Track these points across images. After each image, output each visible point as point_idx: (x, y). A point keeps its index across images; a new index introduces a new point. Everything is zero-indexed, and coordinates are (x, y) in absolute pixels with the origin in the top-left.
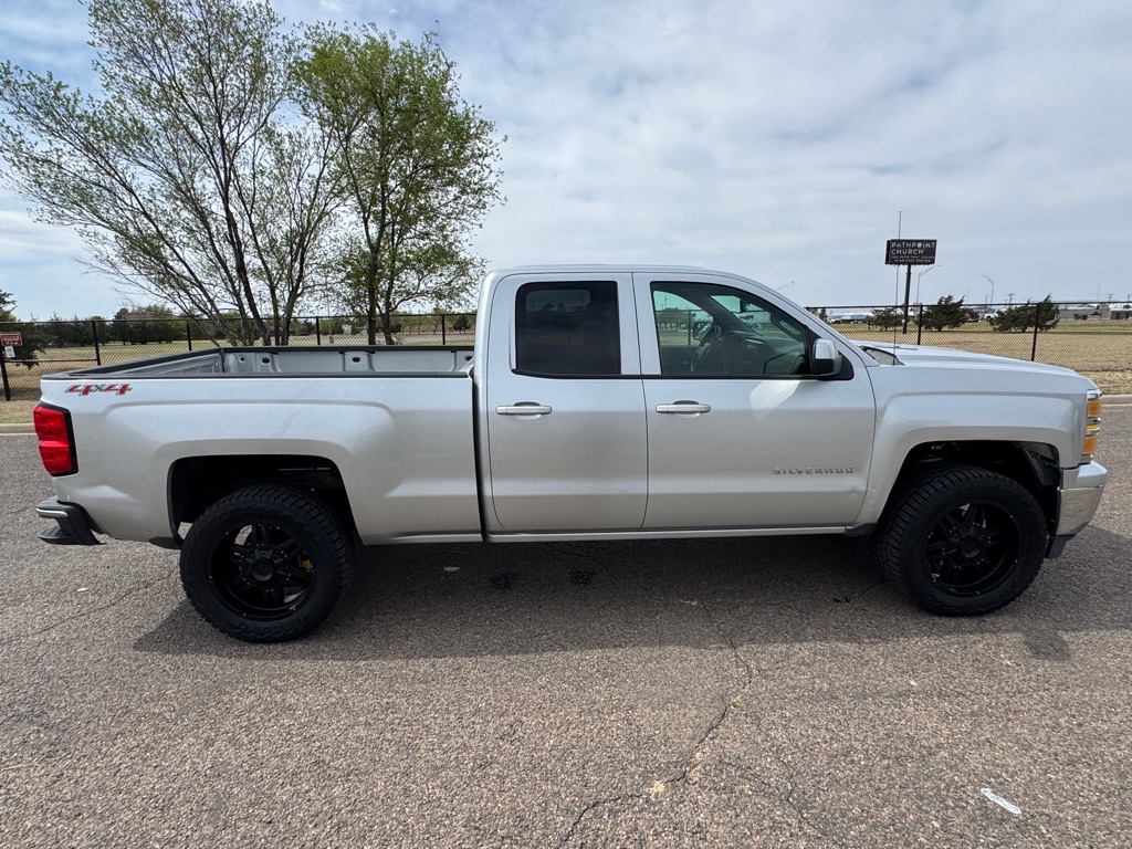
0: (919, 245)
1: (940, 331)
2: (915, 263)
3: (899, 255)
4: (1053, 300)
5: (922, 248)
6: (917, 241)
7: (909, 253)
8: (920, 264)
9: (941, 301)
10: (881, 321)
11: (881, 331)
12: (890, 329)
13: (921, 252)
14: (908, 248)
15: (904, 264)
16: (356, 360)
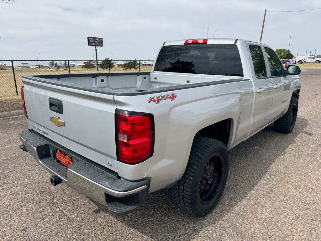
0: (98, 39)
1: (107, 70)
2: (98, 46)
3: (92, 42)
4: (136, 60)
5: (99, 41)
6: (97, 38)
7: (96, 42)
8: (99, 46)
9: (106, 59)
10: (87, 66)
11: (88, 70)
12: (90, 69)
13: (99, 42)
14: (95, 40)
15: (94, 46)
16: (102, 81)
